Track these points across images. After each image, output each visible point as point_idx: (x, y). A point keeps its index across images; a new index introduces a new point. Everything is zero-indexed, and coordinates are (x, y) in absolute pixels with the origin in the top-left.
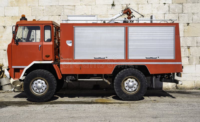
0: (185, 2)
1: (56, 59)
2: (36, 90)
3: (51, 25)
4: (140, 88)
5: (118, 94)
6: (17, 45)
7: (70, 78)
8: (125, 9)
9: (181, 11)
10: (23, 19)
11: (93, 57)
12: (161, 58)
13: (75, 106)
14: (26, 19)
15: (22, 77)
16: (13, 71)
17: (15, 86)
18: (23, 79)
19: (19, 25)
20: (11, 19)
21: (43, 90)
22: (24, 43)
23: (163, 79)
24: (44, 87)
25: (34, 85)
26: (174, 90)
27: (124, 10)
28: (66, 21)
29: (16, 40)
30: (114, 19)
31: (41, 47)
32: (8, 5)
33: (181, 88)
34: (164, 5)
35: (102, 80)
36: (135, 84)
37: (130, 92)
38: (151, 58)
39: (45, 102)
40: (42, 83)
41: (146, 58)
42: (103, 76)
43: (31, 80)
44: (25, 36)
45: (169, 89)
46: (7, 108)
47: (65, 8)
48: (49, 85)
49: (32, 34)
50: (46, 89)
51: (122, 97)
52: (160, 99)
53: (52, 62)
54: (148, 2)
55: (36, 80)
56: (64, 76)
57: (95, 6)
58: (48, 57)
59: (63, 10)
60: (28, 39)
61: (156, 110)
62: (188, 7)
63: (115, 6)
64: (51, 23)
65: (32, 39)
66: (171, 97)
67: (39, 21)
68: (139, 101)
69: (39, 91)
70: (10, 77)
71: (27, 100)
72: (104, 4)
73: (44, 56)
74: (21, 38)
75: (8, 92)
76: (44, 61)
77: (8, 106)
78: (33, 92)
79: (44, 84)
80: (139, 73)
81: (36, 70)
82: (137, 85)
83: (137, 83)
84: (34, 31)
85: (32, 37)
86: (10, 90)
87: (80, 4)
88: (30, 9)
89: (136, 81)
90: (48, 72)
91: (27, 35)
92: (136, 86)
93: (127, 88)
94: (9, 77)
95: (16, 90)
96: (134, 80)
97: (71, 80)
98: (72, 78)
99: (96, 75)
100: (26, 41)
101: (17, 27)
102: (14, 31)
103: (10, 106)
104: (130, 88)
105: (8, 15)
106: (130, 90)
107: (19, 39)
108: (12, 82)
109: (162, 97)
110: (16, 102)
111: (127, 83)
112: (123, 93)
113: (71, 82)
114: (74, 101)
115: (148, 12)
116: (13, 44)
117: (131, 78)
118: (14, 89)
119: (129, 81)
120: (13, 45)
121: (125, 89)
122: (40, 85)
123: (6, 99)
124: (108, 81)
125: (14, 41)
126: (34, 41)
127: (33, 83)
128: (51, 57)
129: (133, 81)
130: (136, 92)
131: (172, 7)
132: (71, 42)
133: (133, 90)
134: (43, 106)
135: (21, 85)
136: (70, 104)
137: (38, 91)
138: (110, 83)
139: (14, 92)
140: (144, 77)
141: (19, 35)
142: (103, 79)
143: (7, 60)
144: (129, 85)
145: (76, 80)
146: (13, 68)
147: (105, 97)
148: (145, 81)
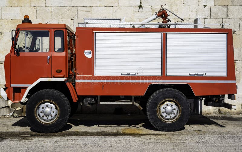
0: (231, 4)
1: (70, 74)
2: (43, 117)
3: (64, 30)
4: (181, 115)
5: (152, 122)
6: (18, 56)
7: (89, 101)
8: (160, 11)
9: (225, 16)
10: (26, 21)
11: (120, 73)
12: (209, 74)
13: (97, 138)
14: (30, 22)
15: (24, 99)
16: (12, 90)
17: (14, 109)
18: (26, 101)
19: (20, 29)
20: (9, 22)
21: (52, 116)
22: (27, 53)
23: (211, 102)
24: (53, 112)
25: (41, 110)
26: (216, 115)
27: (158, 12)
28: (84, 24)
29: (16, 49)
30: (147, 23)
31: (51, 59)
32: (7, 4)
33: (224, 113)
34: (205, 8)
35: (131, 103)
36: (175, 109)
37: (168, 119)
38: (196, 75)
39: (55, 133)
40: (51, 108)
41: (190, 74)
42: (133, 98)
43: (37, 103)
44: (28, 44)
45: (211, 114)
46: (3, 142)
47: (80, 9)
48: (61, 110)
49: (37, 42)
50: (56, 115)
51: (157, 126)
52: (206, 128)
53: (65, 79)
54: (184, 4)
55: (44, 103)
56: (81, 98)
57: (118, 8)
58: (59, 72)
59: (77, 12)
60: (32, 48)
61: (209, 146)
62: (234, 11)
63: (143, 8)
64: (64, 27)
65: (37, 48)
66: (218, 126)
67: (48, 24)
68: (180, 132)
69: (47, 118)
70: (8, 99)
71: (30, 129)
72: (129, 5)
73: (54, 71)
74: (23, 47)
75: (5, 118)
76: (54, 77)
77: (4, 139)
78: (39, 119)
79: (54, 109)
80: (180, 95)
81: (44, 90)
82: (178, 111)
83: (177, 107)
84: (40, 38)
85: (37, 46)
86: (8, 115)
87: (98, 5)
88: (35, 10)
89: (176, 104)
90: (59, 93)
91: (31, 43)
92: (175, 112)
93: (164, 115)
94: (6, 99)
95: (16, 115)
96: (173, 104)
97: (89, 104)
98: (91, 101)
99: (123, 97)
100: (30, 51)
101: (18, 31)
102: (14, 37)
103: (8, 140)
104: (168, 114)
105: (6, 18)
106: (168, 117)
107: (20, 49)
108: (10, 104)
109: (206, 125)
110: (16, 133)
111: (164, 108)
112: (159, 120)
113: (89, 106)
114: (94, 131)
115: (185, 16)
116: (13, 54)
117: (170, 101)
118: (12, 113)
119: (167, 105)
120: (12, 56)
121: (162, 116)
122: (48, 110)
123: (3, 128)
124: (139, 105)
125: (13, 50)
126: (40, 51)
127: (38, 108)
128: (64, 73)
129: (172, 106)
130: (176, 119)
131: (214, 10)
132: (90, 53)
133: (171, 117)
134: (53, 139)
135: (23, 108)
136: (88, 135)
137: (45, 118)
138: (142, 108)
139: (12, 118)
140: (186, 100)
141: (20, 42)
142: (133, 103)
143: (4, 75)
144: (167, 111)
145: (97, 103)
146: (12, 87)
147: (132, 125)
148: (187, 105)
